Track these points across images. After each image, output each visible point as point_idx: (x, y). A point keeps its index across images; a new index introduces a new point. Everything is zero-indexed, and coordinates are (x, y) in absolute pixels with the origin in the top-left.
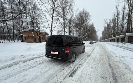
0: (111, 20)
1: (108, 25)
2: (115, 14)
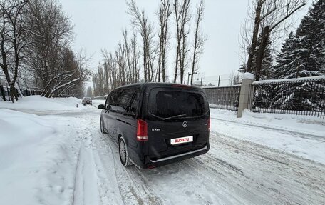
2: (120, 45)
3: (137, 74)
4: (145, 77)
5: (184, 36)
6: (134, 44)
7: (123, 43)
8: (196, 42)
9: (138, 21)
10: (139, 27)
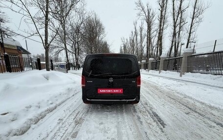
0: (129, 40)
1: (125, 47)
2: (132, 32)
3: (142, 50)
4: (147, 52)
5: (181, 12)
6: (141, 29)
7: (134, 30)
8: (194, 13)
9: (142, 12)
10: (143, 16)
